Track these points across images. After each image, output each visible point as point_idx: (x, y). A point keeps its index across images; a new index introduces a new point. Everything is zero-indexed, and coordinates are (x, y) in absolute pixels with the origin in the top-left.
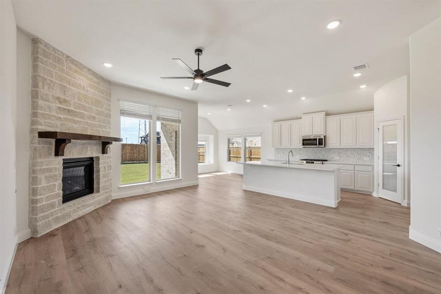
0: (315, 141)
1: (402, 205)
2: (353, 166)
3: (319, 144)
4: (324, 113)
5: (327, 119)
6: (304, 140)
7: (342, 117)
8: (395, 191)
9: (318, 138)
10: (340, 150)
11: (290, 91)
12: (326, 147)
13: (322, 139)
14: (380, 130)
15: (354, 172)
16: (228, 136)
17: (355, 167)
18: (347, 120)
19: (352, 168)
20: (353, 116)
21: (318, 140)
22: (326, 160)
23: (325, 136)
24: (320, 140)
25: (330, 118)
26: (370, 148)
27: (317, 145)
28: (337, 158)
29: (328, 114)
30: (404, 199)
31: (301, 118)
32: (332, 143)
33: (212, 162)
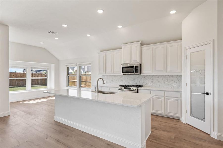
0: (132, 68)
1: (211, 136)
2: (164, 92)
3: (135, 72)
4: (139, 44)
5: (142, 49)
6: (123, 68)
7: (155, 46)
8: (203, 119)
9: (134, 66)
10: (153, 77)
11: (100, 12)
12: (141, 74)
13: (138, 67)
14: (188, 57)
15: (165, 98)
16: (67, 65)
17: (165, 92)
18: (159, 49)
19: (162, 94)
20: (164, 45)
21: (134, 67)
22: (142, 86)
23: (140, 64)
24: (137, 67)
25: (144, 48)
26: (177, 75)
27: (133, 72)
28: (150, 84)
29: (142, 44)
30: (214, 131)
31: (121, 48)
32: (146, 70)
33: (53, 87)
